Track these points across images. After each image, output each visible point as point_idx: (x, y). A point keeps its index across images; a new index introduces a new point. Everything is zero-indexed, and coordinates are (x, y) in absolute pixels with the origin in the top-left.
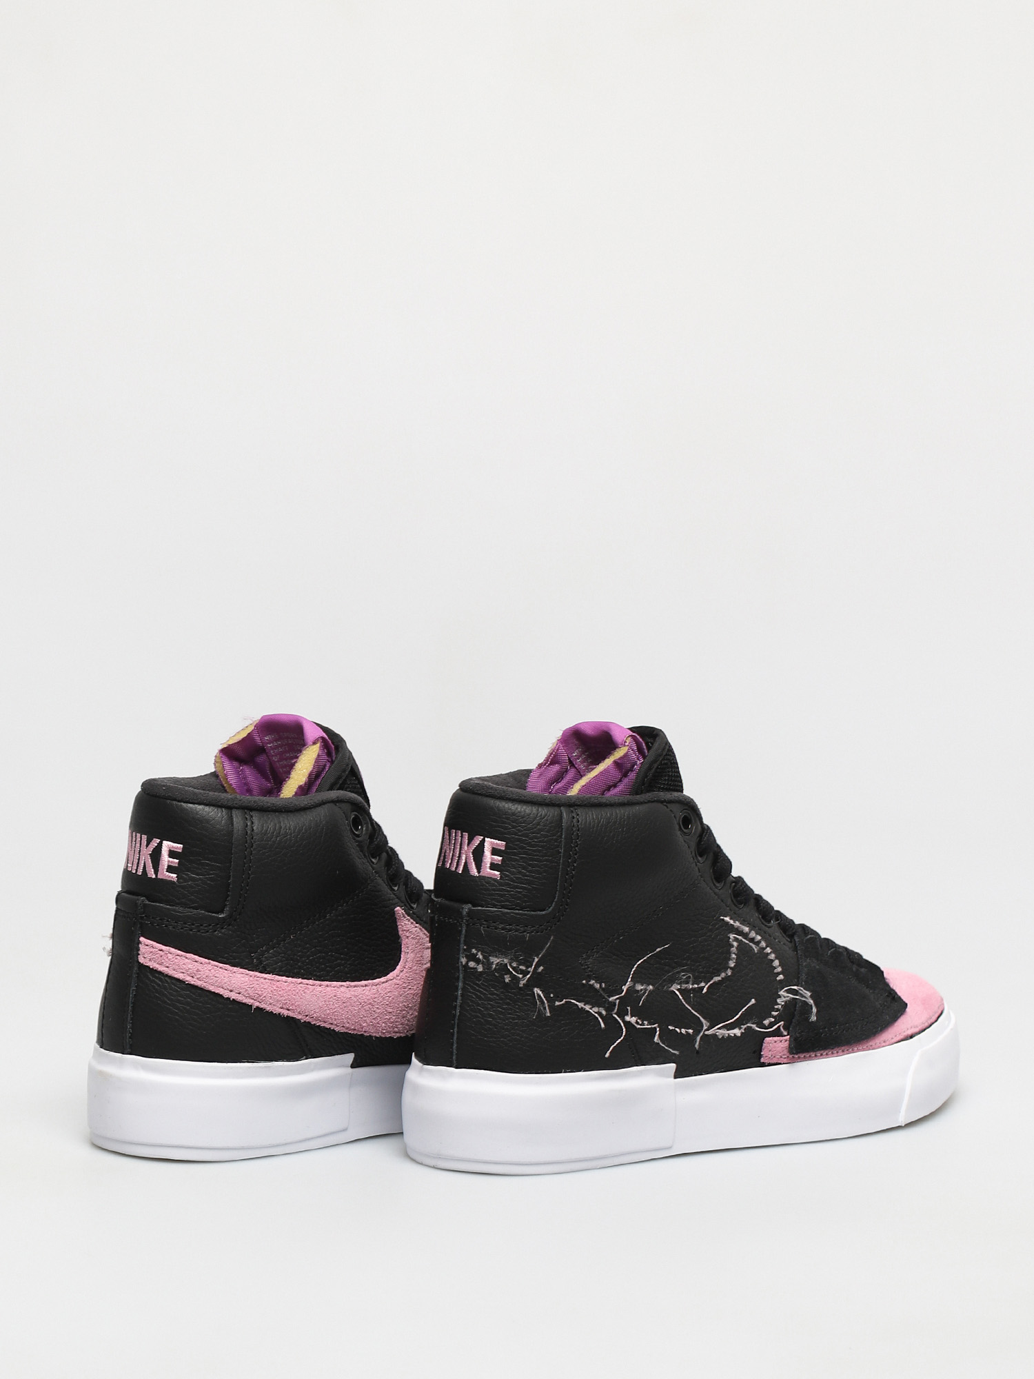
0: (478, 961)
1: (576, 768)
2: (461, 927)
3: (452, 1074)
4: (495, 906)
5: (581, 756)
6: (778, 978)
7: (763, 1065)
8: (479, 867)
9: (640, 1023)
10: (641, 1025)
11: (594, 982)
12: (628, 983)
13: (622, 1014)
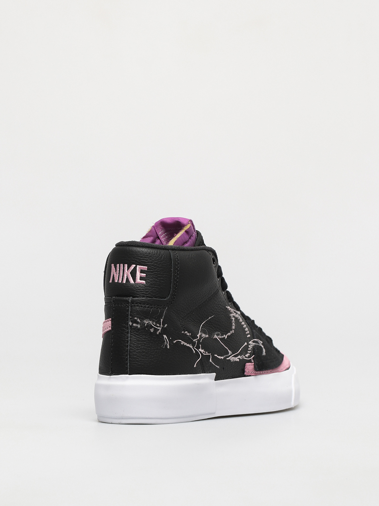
0: (137, 323)
1: (160, 240)
2: (128, 307)
3: (127, 378)
4: (143, 297)
5: (163, 234)
6: (248, 336)
7: (245, 376)
8: (134, 279)
9: (205, 352)
10: (205, 353)
11: (187, 332)
12: (199, 334)
13: (198, 348)
